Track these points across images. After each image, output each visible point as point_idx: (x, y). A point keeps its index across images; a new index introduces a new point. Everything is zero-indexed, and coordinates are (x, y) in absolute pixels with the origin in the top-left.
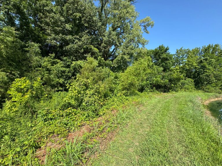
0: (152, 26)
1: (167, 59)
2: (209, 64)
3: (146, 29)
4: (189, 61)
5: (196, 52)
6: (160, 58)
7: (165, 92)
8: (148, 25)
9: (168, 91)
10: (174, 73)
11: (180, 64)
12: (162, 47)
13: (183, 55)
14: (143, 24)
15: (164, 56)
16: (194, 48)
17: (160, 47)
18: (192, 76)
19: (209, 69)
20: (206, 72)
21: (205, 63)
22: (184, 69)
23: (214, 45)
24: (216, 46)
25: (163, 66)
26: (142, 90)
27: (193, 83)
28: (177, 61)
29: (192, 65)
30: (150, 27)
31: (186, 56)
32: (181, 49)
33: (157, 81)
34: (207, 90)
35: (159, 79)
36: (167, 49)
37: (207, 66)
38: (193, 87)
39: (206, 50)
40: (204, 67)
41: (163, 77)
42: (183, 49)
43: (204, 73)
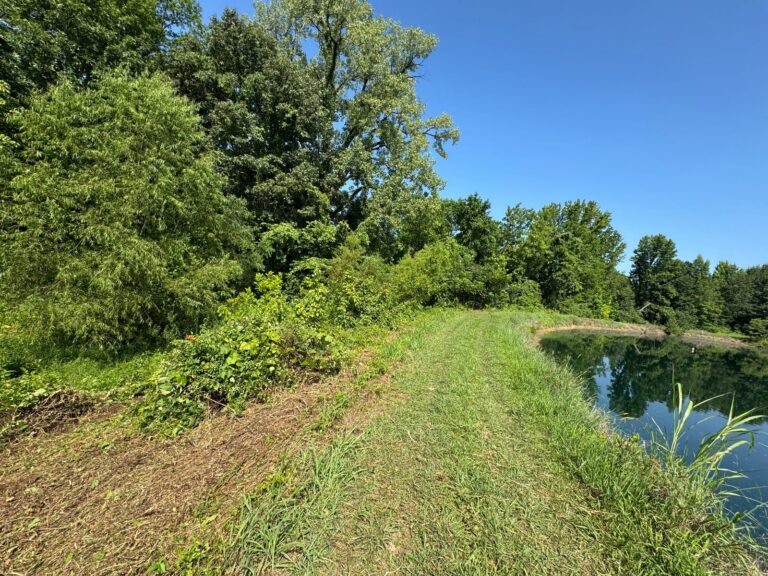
0: (456, 139)
1: (484, 232)
2: (572, 249)
3: (440, 144)
4: (532, 239)
5: (549, 214)
6: (470, 227)
7: (476, 308)
8: (446, 136)
9: (484, 307)
10: (496, 268)
11: (513, 243)
12: (475, 200)
13: (522, 223)
14: (433, 132)
15: (479, 223)
16: (548, 205)
17: (470, 199)
18: (538, 276)
19: (570, 261)
20: (564, 266)
21: (564, 248)
22: (520, 256)
23: (587, 202)
24: (592, 204)
25: (475, 247)
26: (431, 302)
27: (539, 293)
28: (508, 236)
29: (538, 248)
30: (450, 141)
31: (527, 225)
32: (518, 206)
33: (464, 284)
34: (565, 309)
35: (467, 281)
36: (486, 206)
37: (567, 253)
38: (537, 300)
39: (572, 212)
40: (560, 255)
41: (475, 277)
42: (521, 207)
43: (560, 269)
